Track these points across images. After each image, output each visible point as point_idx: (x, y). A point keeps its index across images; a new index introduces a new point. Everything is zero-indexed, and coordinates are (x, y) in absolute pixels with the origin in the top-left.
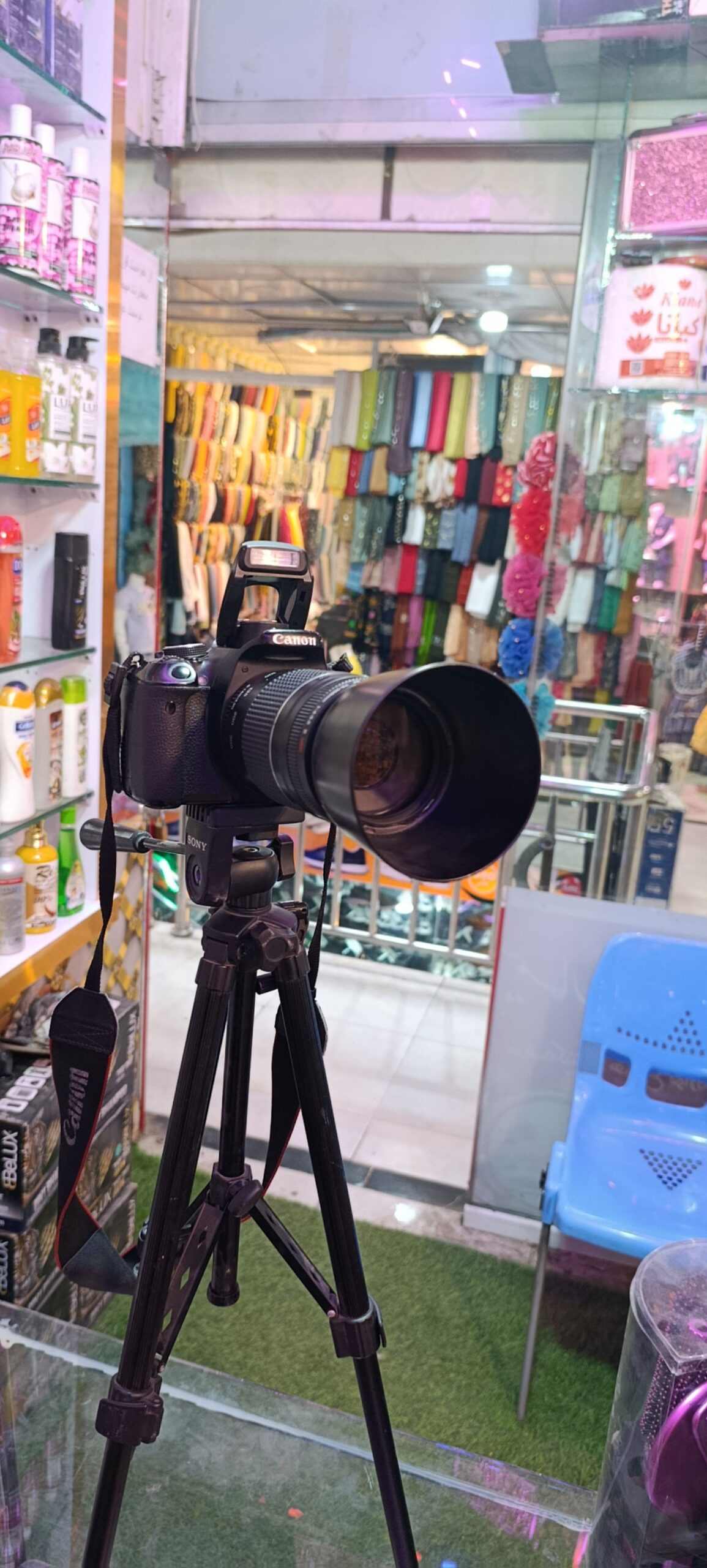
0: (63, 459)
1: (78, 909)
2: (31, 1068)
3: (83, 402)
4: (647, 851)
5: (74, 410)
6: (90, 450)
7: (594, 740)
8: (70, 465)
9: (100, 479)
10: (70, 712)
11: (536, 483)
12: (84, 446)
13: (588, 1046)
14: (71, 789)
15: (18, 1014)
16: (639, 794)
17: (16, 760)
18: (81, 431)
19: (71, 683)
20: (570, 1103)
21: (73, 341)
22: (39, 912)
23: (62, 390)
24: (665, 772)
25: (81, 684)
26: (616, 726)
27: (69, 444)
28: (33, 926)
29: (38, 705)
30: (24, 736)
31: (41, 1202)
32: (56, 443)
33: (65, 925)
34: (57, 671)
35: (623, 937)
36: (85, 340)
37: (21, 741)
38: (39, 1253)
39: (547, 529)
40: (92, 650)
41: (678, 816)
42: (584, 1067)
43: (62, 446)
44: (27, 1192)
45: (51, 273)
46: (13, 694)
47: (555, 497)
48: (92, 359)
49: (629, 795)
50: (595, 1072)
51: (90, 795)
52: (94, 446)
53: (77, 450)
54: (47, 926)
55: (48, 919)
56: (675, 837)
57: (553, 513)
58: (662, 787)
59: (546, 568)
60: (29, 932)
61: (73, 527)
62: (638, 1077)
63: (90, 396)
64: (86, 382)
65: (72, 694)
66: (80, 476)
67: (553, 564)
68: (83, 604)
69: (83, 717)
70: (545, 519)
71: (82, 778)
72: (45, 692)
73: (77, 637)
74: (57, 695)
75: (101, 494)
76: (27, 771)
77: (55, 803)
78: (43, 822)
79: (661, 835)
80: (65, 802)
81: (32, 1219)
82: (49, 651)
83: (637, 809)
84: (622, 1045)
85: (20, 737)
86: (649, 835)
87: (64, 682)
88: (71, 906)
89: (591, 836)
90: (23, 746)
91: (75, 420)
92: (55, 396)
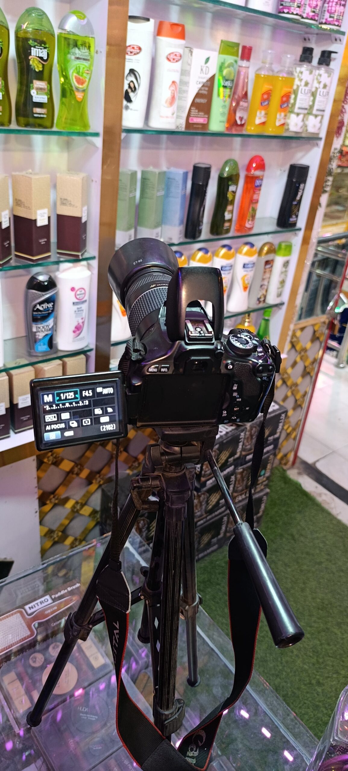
0: (301, 124)
3: (321, 90)
5: (314, 95)
6: (319, 118)
8: (305, 127)
9: (322, 135)
10: (279, 261)
12: (316, 116)
14: (272, 300)
17: (241, 282)
18: (316, 107)
19: (283, 245)
21: (323, 53)
23: (307, 84)
25: (289, 247)
27: (306, 115)
29: (260, 256)
30: (247, 271)
32: (298, 114)
34: (275, 239)
36: (330, 52)
37: (245, 273)
40: (300, 229)
43: (301, 116)
45: (311, 14)
46: (246, 248)
48: (333, 64)
51: (282, 304)
52: (322, 116)
53: (311, 118)
61: (304, 161)
63: (325, 86)
64: (325, 78)
65: (282, 252)
66: (310, 133)
68: (297, 205)
69: (286, 264)
71: (279, 295)
72: (266, 249)
73: (291, 222)
74: (273, 251)
75: (321, 143)
76: (245, 288)
77: (261, 305)
78: (252, 314)
80: (266, 306)
82: (275, 229)
85: (245, 271)
87: (278, 245)
90: (246, 275)
91: (314, 101)
92: (302, 88)
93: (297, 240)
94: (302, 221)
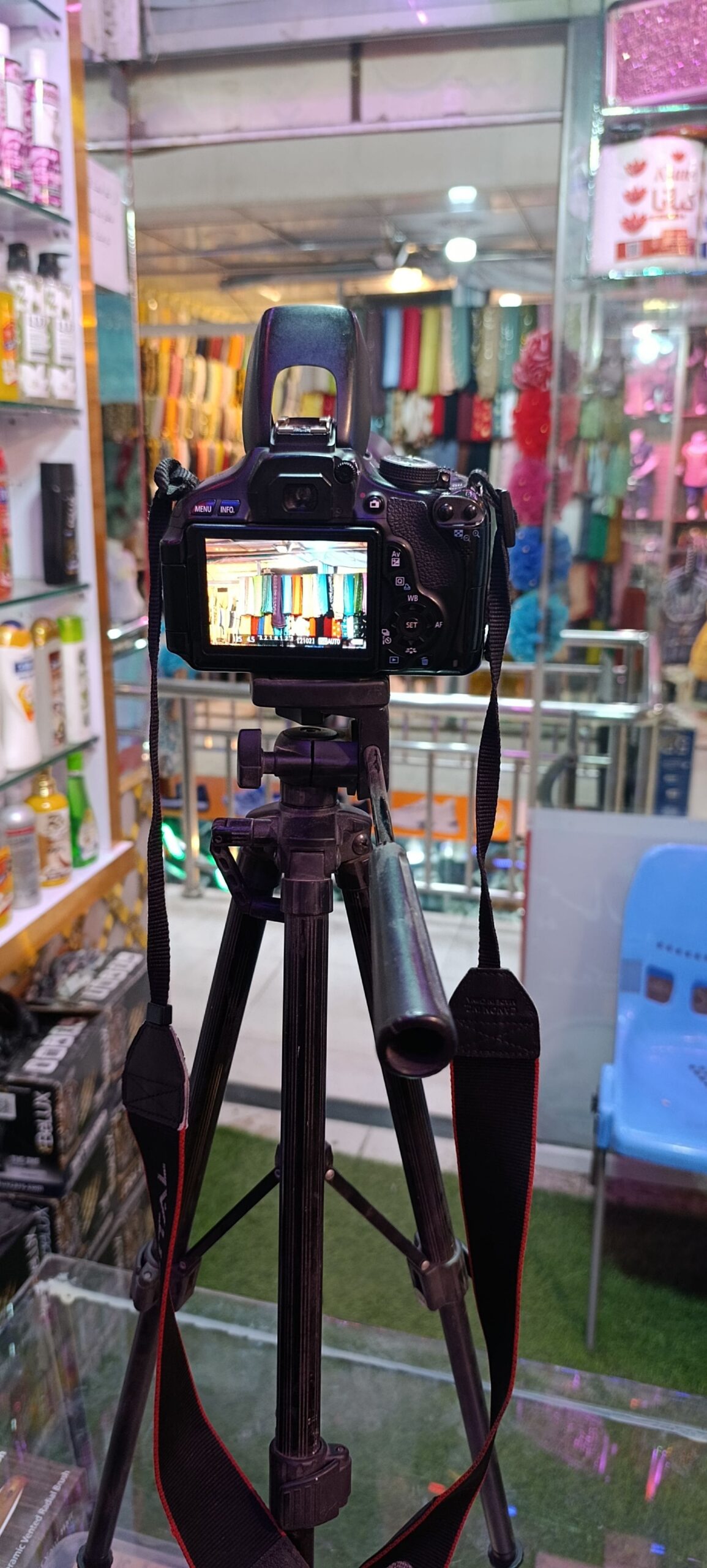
0: (42, 382)
1: (93, 859)
2: (58, 1027)
3: (59, 321)
4: (662, 772)
5: (50, 330)
6: (69, 372)
7: (595, 670)
8: (48, 388)
9: (81, 403)
10: (69, 652)
11: (534, 383)
12: (63, 368)
13: (628, 966)
14: (76, 734)
15: (38, 976)
16: (649, 714)
17: (18, 702)
18: (59, 351)
19: (67, 622)
20: (614, 1027)
21: (43, 257)
22: (53, 863)
23: (35, 308)
24: (670, 692)
25: (77, 622)
26: (617, 653)
27: (48, 366)
28: (49, 879)
29: (35, 644)
30: (24, 677)
31: (80, 1164)
32: (34, 364)
33: (80, 877)
34: (49, 609)
35: (657, 849)
36: (56, 256)
37: (22, 682)
38: (81, 1218)
39: (548, 431)
40: (86, 586)
41: (690, 734)
42: (627, 986)
43: (41, 369)
44: (65, 1153)
45: (16, 182)
46: (9, 634)
47: (555, 396)
48: (65, 276)
49: (641, 716)
50: (636, 990)
51: (95, 739)
52: (74, 368)
53: (56, 373)
54: (62, 878)
55: (63, 870)
56: (688, 757)
57: (554, 413)
58: (670, 707)
59: (550, 472)
60: (46, 884)
61: (57, 456)
62: (682, 992)
63: (65, 314)
64: (59, 298)
65: (68, 631)
66: (61, 401)
67: (557, 468)
68: (73, 538)
69: (82, 658)
70: (546, 419)
71: (86, 721)
72: (41, 631)
73: (71, 573)
74: (54, 633)
75: (84, 420)
76: (30, 714)
77: (60, 749)
78: (51, 769)
79: (674, 756)
80: (71, 748)
81: (71, 1183)
82: (42, 588)
83: (649, 729)
84: (664, 961)
85: (20, 678)
86: (663, 758)
87: (60, 621)
88: (86, 856)
89: (604, 760)
90: (23, 688)
91: (51, 340)
92: (29, 316)
93: (88, 607)
94: (86, 568)
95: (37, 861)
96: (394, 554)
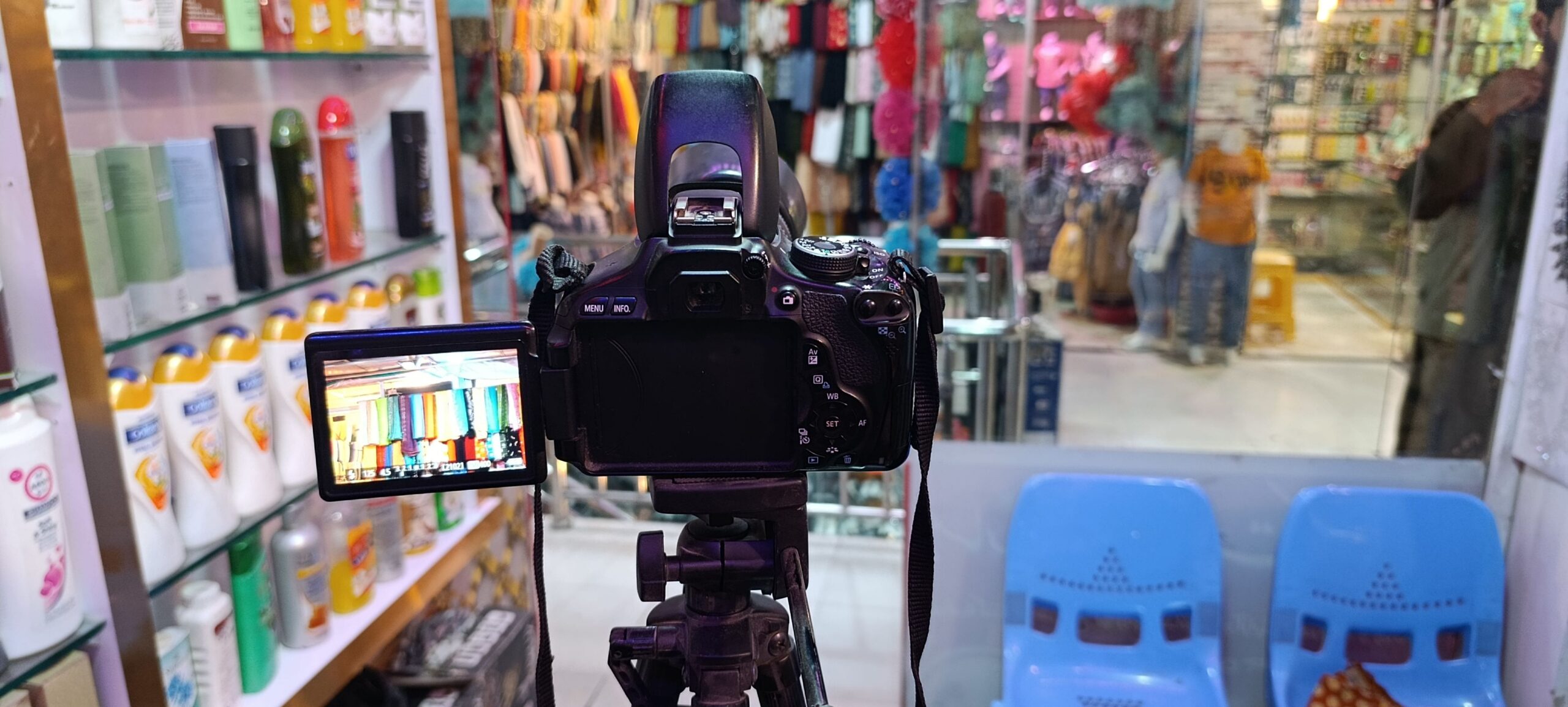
0: (389, 30)
1: (458, 521)
2: (429, 700)
4: (1031, 384)
6: (418, 17)
7: (960, 279)
8: (397, 35)
9: (432, 47)
10: (426, 307)
11: (899, 14)
12: (411, 13)
13: (1012, 599)
15: (405, 642)
16: (1017, 328)
19: (424, 275)
20: (1001, 658)
22: (417, 530)
24: (1035, 302)
25: (434, 276)
26: (980, 261)
27: (395, 12)
28: (413, 546)
29: (391, 302)
32: (380, 11)
33: (446, 541)
34: (405, 265)
35: (1036, 480)
39: (914, 63)
40: (442, 237)
41: (1058, 347)
42: (1012, 619)
43: (387, 15)
46: (362, 294)
47: (919, 26)
49: (1010, 330)
50: (1021, 622)
52: (423, 13)
53: (404, 19)
54: (427, 545)
55: (428, 537)
56: (1056, 367)
57: (918, 44)
58: (1037, 318)
59: (916, 103)
60: (411, 552)
61: (408, 103)
62: (1067, 623)
65: (425, 287)
66: (410, 47)
67: (923, 99)
68: (427, 189)
69: (440, 311)
70: (911, 49)
72: (397, 288)
73: (427, 225)
74: (410, 289)
75: (435, 64)
79: (1043, 368)
82: (396, 242)
83: (1018, 344)
84: (1048, 592)
86: (1031, 369)
87: (415, 276)
88: (451, 518)
89: (974, 375)
93: (443, 259)
94: (441, 217)
95: (400, 531)
96: (811, 351)
